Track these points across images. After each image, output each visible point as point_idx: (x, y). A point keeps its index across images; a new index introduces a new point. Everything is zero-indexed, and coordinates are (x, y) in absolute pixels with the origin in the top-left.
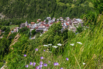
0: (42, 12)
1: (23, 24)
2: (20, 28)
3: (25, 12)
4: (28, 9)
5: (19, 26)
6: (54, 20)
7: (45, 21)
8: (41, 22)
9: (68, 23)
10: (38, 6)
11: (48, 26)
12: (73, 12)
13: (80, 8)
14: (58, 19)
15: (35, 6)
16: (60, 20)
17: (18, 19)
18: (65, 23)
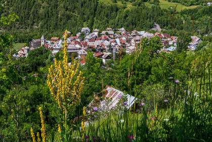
0: (69, 18)
1: (35, 41)
2: (32, 49)
3: (37, 17)
4: (41, 11)
5: (29, 46)
6: (96, 34)
7: (78, 35)
8: (72, 38)
9: (124, 38)
10: (62, 5)
11: (85, 45)
12: (129, 18)
13: (144, 11)
14: (104, 32)
15: (56, 6)
16: (107, 34)
17: (23, 32)
18: (118, 40)
